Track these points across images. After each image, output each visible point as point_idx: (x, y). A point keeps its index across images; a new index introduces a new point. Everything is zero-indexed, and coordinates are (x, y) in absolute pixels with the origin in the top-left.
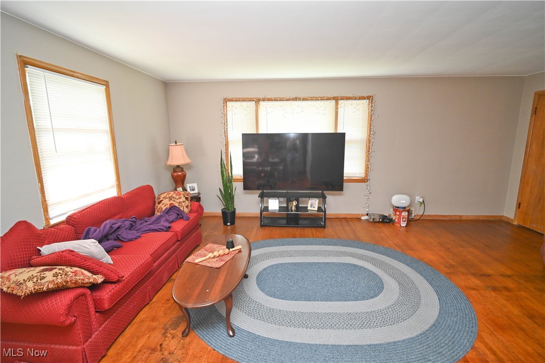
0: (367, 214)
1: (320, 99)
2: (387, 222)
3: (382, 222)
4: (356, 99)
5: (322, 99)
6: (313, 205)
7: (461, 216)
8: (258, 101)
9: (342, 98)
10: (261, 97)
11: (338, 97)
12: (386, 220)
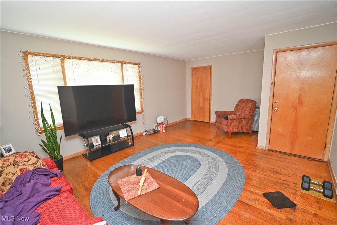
0: (146, 131)
1: (112, 61)
2: (156, 133)
3: (155, 133)
4: (132, 64)
5: (114, 62)
6: (123, 133)
7: (176, 122)
8: (63, 58)
9: (125, 63)
10: (66, 55)
11: (122, 62)
12: (156, 132)
